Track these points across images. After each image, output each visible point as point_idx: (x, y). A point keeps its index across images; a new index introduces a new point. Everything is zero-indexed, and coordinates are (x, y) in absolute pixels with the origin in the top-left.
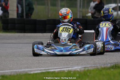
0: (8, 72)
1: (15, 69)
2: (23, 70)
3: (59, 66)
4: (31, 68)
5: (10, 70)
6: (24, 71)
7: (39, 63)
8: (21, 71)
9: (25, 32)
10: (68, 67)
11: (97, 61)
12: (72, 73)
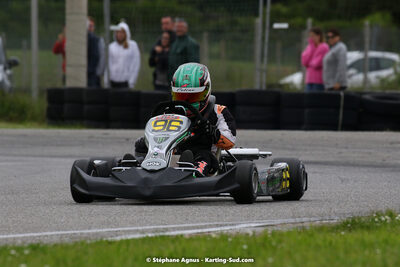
0: (52, 236)
1: (71, 228)
2: (94, 231)
3: (198, 222)
4: (117, 226)
5: (59, 230)
6: (97, 234)
8: (89, 234)
9: (108, 127)
10: (220, 223)
12: (230, 240)
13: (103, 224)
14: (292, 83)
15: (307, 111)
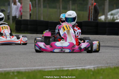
0: (22, 69)
1: (29, 67)
3: (72, 65)
4: (45, 66)
5: (24, 67)
6: (38, 69)
7: (52, 62)
8: (35, 69)
10: (81, 66)
11: (109, 62)
12: (85, 71)
13: (39, 66)
14: (101, 19)
15: (107, 28)
